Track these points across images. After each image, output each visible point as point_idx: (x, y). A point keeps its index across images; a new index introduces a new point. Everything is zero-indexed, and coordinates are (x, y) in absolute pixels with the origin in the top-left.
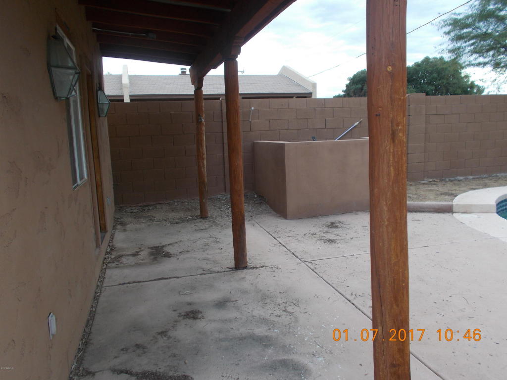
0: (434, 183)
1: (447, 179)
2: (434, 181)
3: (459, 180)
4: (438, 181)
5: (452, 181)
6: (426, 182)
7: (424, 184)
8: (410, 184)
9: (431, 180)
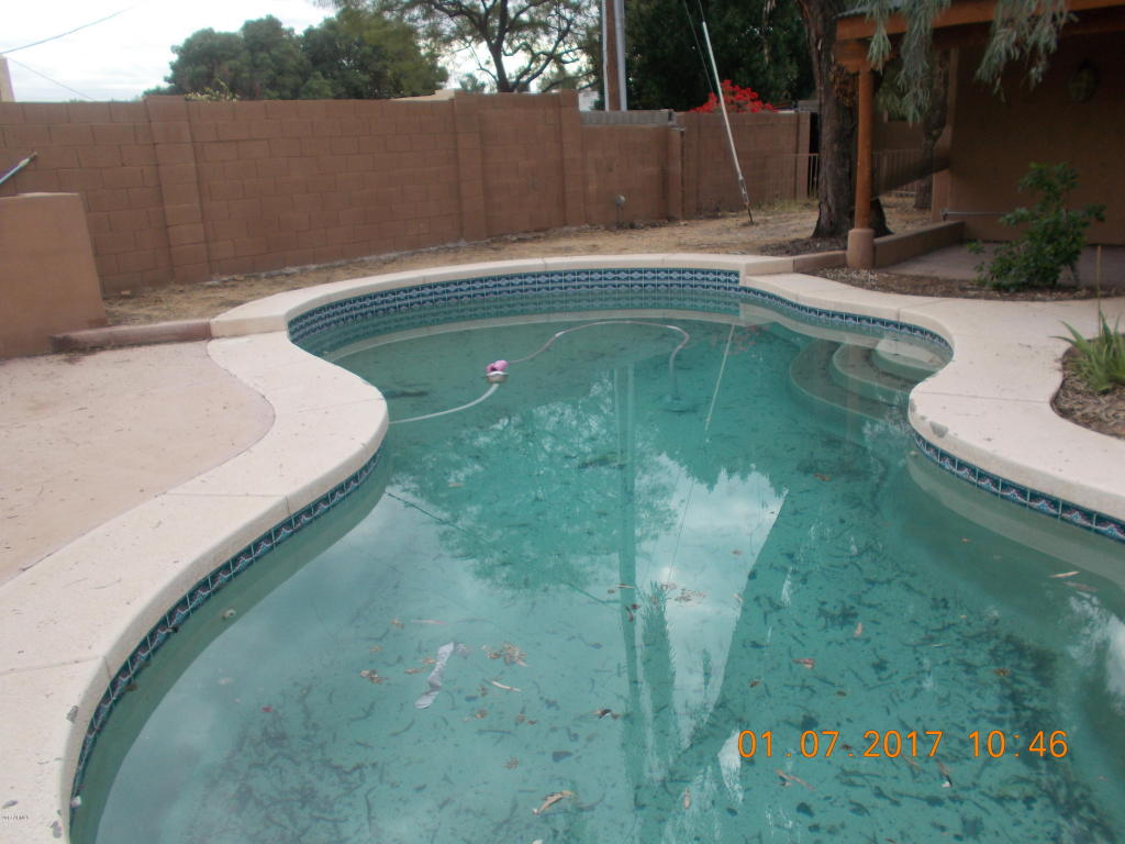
0: (232, 283)
1: (263, 275)
2: (234, 280)
3: (287, 275)
4: (242, 278)
5: (272, 277)
6: (216, 283)
7: (210, 286)
8: (181, 288)
9: (225, 279)
